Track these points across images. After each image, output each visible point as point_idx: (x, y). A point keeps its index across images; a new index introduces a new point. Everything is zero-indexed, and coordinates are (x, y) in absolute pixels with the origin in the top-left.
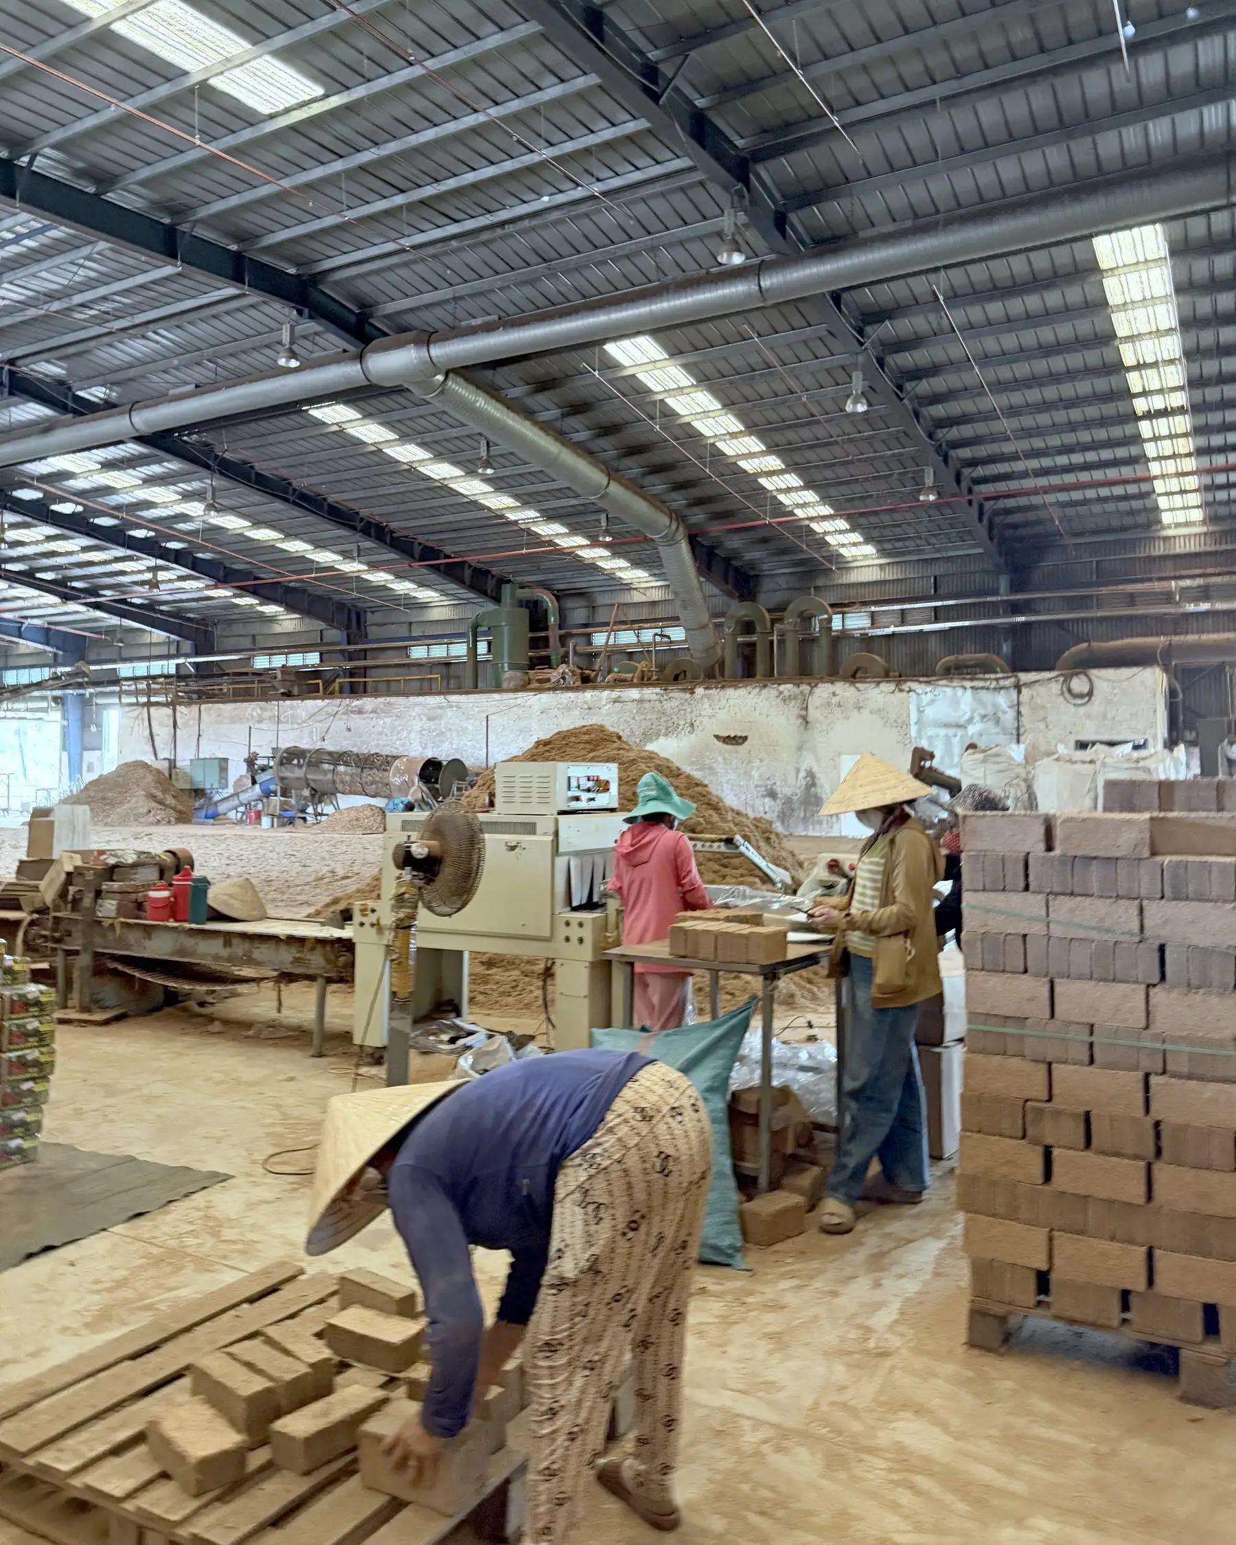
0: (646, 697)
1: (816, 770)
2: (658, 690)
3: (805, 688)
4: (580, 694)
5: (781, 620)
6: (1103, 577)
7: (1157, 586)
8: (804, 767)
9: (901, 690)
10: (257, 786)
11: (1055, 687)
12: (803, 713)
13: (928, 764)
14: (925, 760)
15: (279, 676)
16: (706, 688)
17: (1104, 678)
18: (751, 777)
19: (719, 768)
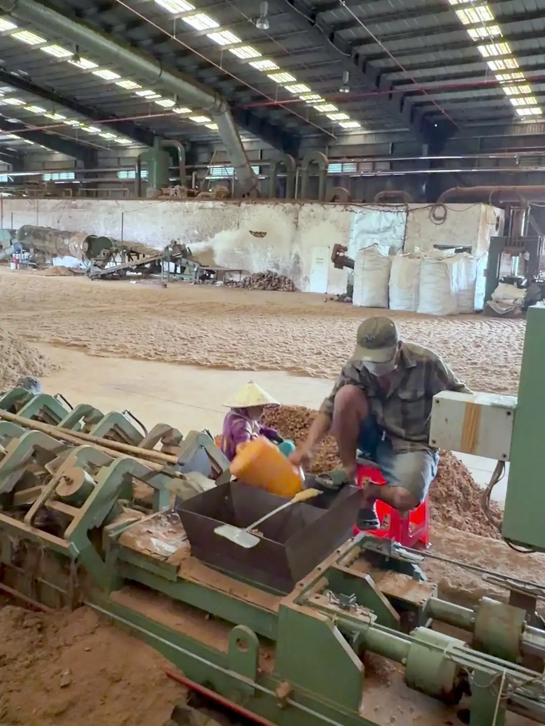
0: (217, 207)
1: (300, 254)
2: (222, 203)
3: (297, 206)
4: (183, 203)
5: (300, 165)
6: (484, 147)
7: (507, 155)
8: (294, 252)
9: (347, 210)
10: (13, 246)
11: (427, 212)
12: (296, 221)
13: (341, 254)
14: (340, 252)
15: (46, 186)
16: (247, 203)
17: (454, 209)
18: (267, 256)
19: (252, 249)
